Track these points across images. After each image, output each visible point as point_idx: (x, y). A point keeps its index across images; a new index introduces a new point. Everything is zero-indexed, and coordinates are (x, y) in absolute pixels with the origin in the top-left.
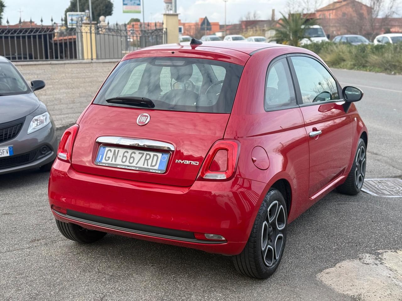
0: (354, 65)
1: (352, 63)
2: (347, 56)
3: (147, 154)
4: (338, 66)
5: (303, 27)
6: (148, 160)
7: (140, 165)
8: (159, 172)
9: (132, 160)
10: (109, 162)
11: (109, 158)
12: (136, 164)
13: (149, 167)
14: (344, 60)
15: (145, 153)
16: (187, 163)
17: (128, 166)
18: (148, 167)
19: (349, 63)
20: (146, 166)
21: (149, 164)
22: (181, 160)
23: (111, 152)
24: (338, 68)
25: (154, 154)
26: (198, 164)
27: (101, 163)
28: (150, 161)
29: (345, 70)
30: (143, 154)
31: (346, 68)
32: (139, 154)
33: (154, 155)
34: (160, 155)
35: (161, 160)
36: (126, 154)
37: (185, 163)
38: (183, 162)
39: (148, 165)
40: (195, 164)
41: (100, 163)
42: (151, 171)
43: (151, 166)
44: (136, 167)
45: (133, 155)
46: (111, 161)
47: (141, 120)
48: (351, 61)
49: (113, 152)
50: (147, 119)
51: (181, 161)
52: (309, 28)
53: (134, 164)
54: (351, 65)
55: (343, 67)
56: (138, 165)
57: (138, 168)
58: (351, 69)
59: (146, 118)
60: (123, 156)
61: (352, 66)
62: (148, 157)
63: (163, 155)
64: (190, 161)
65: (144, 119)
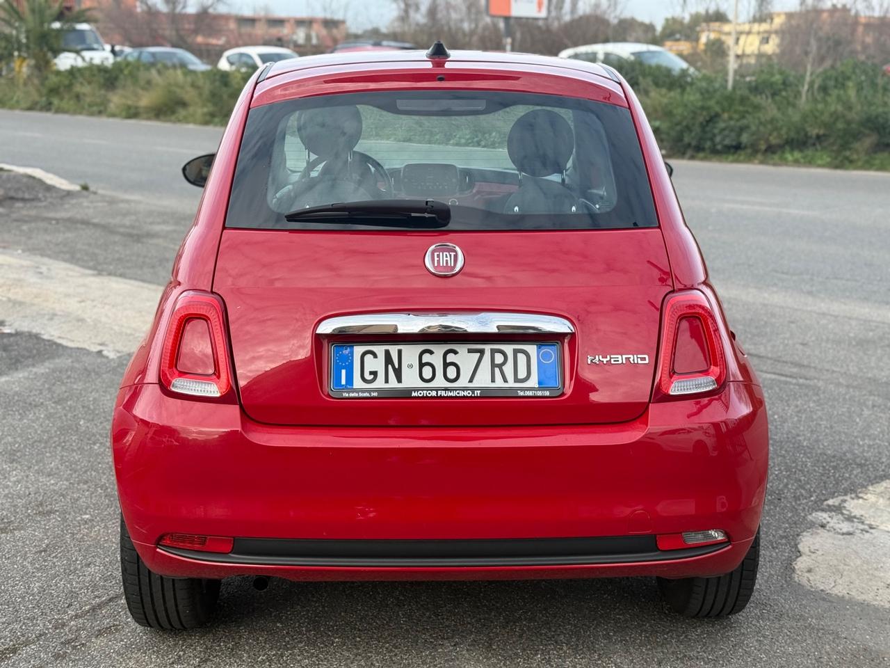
0: (213, 115)
1: (205, 110)
2: (189, 95)
3: (493, 352)
4: (173, 118)
5: (57, 25)
6: (500, 366)
7: (483, 380)
8: (547, 393)
9: (452, 372)
10: (380, 383)
11: (374, 373)
12: (471, 381)
13: (511, 384)
14: (184, 104)
15: (487, 348)
16: (620, 362)
17: (446, 389)
18: (506, 385)
19: (200, 111)
20: (499, 383)
21: (510, 377)
22: (601, 357)
23: (375, 356)
24: (174, 122)
25: (514, 350)
26: (647, 361)
27: (353, 392)
28: (509, 369)
29: (191, 126)
30: (482, 352)
31: (195, 122)
32: (469, 352)
33: (516, 352)
34: (532, 349)
35: (539, 362)
36: (426, 358)
37: (613, 362)
38: (608, 359)
39: (505, 381)
40: (640, 362)
41: (349, 392)
42: (521, 394)
43: (517, 380)
44: (473, 390)
45: (451, 358)
46: (387, 381)
47: (439, 261)
48: (204, 106)
49: (382, 356)
50: (456, 257)
51: (601, 359)
52: (75, 30)
53: (463, 382)
54: (204, 115)
55: (186, 120)
56: (475, 384)
57: (479, 392)
58: (206, 123)
59: (453, 254)
60: (422, 365)
61: (208, 118)
62: (499, 359)
63: (539, 348)
64: (624, 357)
65: (449, 259)
